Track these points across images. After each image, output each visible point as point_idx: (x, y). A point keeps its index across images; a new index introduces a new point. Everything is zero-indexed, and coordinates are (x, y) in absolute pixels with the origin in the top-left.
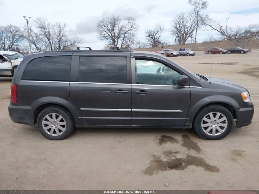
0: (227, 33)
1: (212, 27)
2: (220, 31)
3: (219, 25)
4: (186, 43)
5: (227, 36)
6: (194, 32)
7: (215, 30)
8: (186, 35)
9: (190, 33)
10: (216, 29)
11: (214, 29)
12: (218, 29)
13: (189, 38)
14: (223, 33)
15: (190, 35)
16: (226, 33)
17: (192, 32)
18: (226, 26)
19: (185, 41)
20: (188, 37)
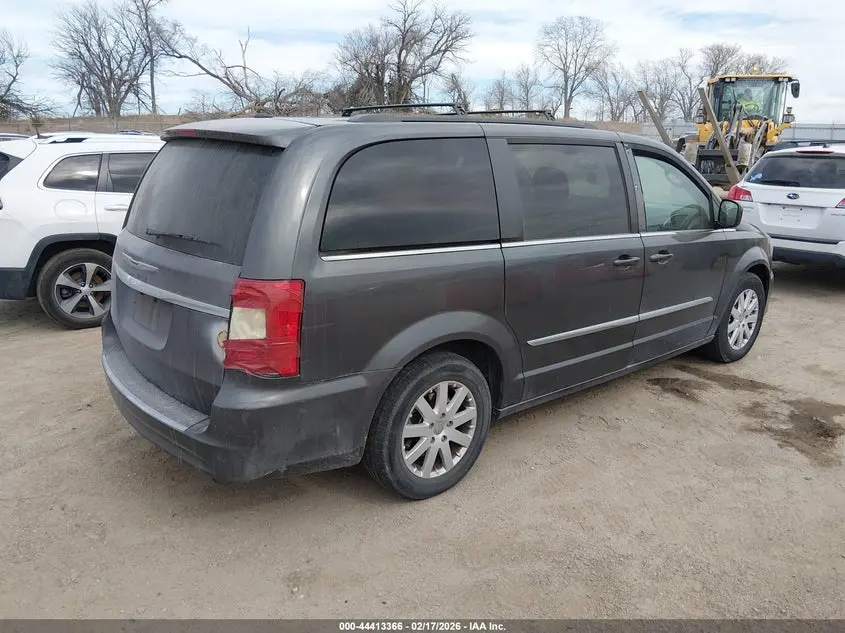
0: (248, 88)
1: (199, 65)
2: (226, 80)
3: (219, 59)
4: (122, 113)
5: (249, 99)
6: (145, 78)
7: (213, 75)
8: (118, 87)
9: (132, 80)
10: (212, 72)
11: (208, 73)
12: (221, 74)
13: (131, 97)
14: (237, 90)
15: (131, 85)
16: (245, 89)
17: (137, 77)
18: (244, 68)
19: (116, 103)
20: (127, 93)
